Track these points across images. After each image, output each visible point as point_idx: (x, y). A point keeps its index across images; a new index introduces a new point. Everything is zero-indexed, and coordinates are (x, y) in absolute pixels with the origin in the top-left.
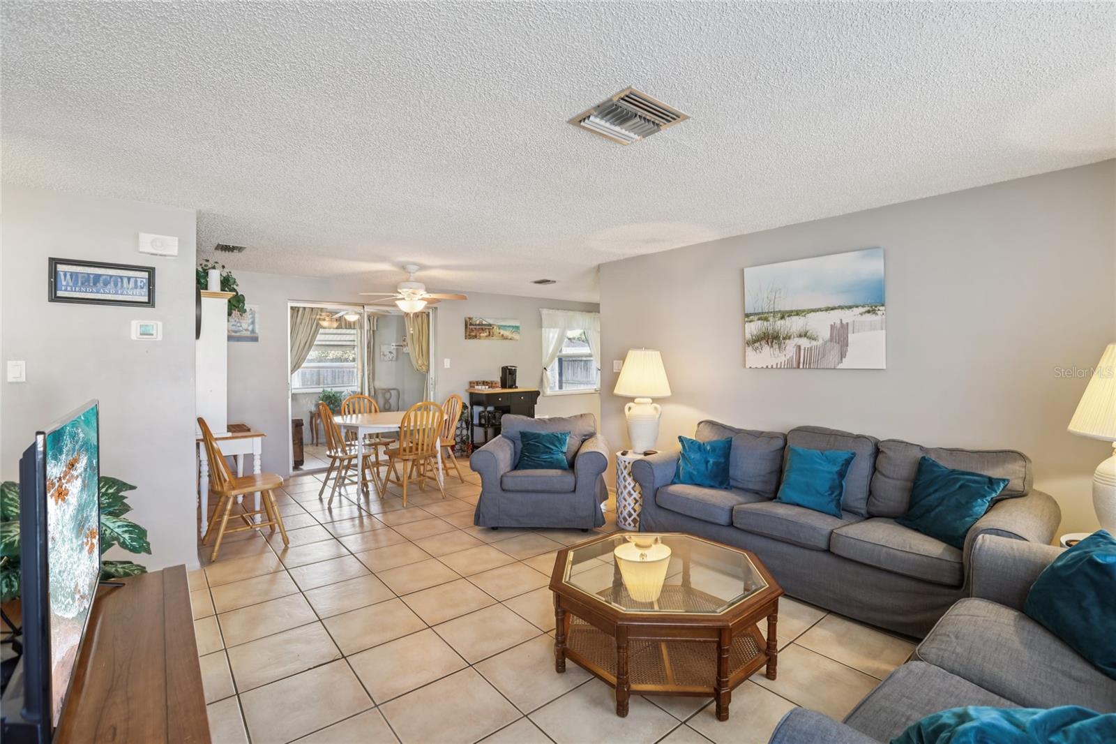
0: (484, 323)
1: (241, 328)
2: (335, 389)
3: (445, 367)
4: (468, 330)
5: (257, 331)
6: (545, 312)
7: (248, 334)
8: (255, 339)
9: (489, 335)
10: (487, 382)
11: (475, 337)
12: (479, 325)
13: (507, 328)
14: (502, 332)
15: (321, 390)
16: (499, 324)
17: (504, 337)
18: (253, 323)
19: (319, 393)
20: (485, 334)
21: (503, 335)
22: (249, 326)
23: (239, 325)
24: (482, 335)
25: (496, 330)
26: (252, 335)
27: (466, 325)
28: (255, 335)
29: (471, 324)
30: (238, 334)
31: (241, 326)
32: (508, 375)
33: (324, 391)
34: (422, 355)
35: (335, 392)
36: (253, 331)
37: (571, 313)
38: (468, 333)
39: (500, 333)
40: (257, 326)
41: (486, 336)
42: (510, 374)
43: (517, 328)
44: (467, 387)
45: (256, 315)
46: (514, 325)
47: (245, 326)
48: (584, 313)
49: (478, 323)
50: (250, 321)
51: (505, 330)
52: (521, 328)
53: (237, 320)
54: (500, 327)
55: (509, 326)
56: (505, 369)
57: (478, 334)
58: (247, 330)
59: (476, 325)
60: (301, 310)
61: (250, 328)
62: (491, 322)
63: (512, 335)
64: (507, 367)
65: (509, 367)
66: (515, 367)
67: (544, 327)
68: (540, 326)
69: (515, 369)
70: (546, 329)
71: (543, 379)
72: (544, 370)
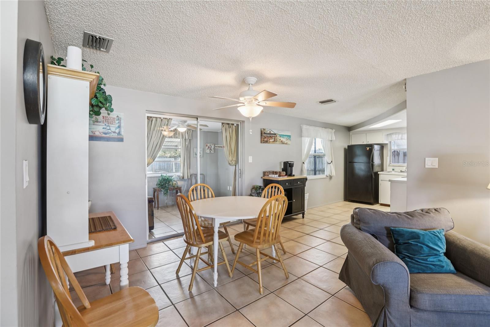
0: (272, 132)
1: (110, 131)
2: (169, 174)
3: (249, 162)
4: (263, 137)
5: (122, 133)
6: (304, 127)
7: (115, 135)
8: (121, 140)
9: (275, 141)
10: (276, 172)
11: (267, 142)
12: (269, 134)
13: (284, 136)
14: (282, 139)
15: (160, 175)
16: (281, 134)
17: (282, 143)
18: (119, 127)
19: (159, 177)
20: (273, 140)
21: (282, 141)
22: (116, 129)
23: (108, 128)
24: (271, 140)
25: (278, 138)
26: (119, 136)
27: (261, 134)
28: (121, 137)
29: (265, 133)
30: (108, 135)
31: (110, 129)
32: (288, 167)
33: (162, 175)
34: (232, 154)
35: (169, 176)
36: (119, 133)
37: (317, 128)
38: (263, 139)
39: (280, 140)
40: (122, 130)
41: (273, 142)
42: (290, 166)
43: (290, 136)
44: (262, 175)
45: (122, 121)
46: (288, 134)
47: (113, 129)
48: (323, 128)
49: (268, 132)
50: (117, 125)
51: (283, 138)
52: (291, 137)
53: (107, 124)
54: (281, 136)
55: (285, 135)
56: (286, 164)
57: (268, 140)
58: (114, 132)
59: (267, 134)
60: (154, 119)
61: (117, 131)
62: (276, 132)
63: (287, 142)
64: (288, 162)
65: (289, 162)
66: (293, 162)
67: (303, 137)
68: (301, 136)
69: (293, 163)
70: (304, 138)
71: (303, 170)
72: (303, 164)
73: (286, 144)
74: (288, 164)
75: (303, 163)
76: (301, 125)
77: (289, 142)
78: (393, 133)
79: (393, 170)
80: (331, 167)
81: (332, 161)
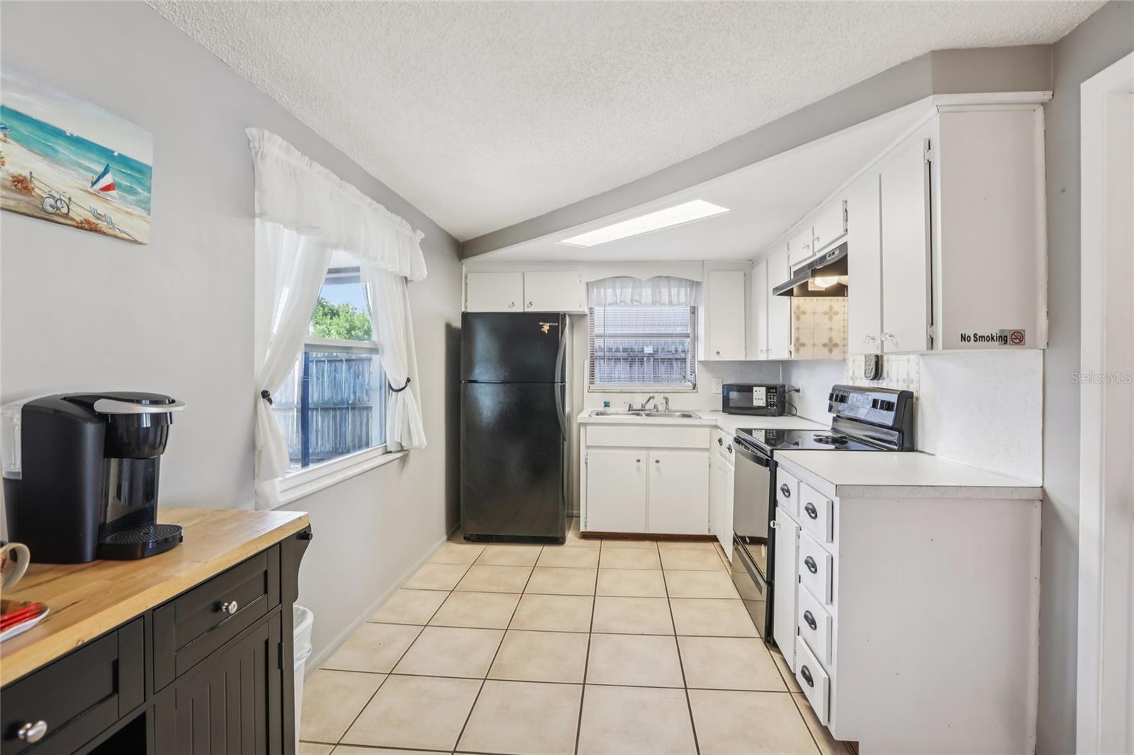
64: (85, 402)
65: (101, 406)
66: (156, 401)
67: (263, 215)
68: (248, 210)
69: (156, 418)
70: (269, 225)
71: (259, 444)
72: (262, 401)
73: (88, 227)
74: (91, 432)
75: (265, 395)
76: (252, 132)
77: (117, 211)
78: (603, 280)
79: (607, 405)
80: (405, 405)
81: (408, 380)
